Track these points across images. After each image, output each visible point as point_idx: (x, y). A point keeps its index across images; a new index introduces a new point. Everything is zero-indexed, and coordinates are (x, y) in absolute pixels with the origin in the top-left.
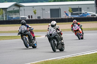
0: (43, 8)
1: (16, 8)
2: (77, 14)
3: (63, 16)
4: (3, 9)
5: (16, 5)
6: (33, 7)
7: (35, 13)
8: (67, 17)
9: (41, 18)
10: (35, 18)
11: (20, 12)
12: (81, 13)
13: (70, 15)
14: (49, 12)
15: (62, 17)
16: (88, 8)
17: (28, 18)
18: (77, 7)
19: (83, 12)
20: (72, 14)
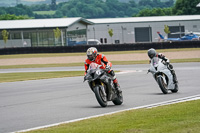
0: (123, 27)
1: (82, 27)
2: (177, 36)
3: (155, 39)
4: (60, 28)
5: (81, 22)
6: (108, 24)
7: (111, 34)
8: (161, 41)
9: (121, 43)
10: (111, 42)
11: (88, 33)
12: (183, 35)
13: (166, 38)
14: (133, 33)
15: (154, 41)
16: (195, 26)
17: (99, 43)
18: (177, 24)
19: (187, 32)
20: (169, 36)
